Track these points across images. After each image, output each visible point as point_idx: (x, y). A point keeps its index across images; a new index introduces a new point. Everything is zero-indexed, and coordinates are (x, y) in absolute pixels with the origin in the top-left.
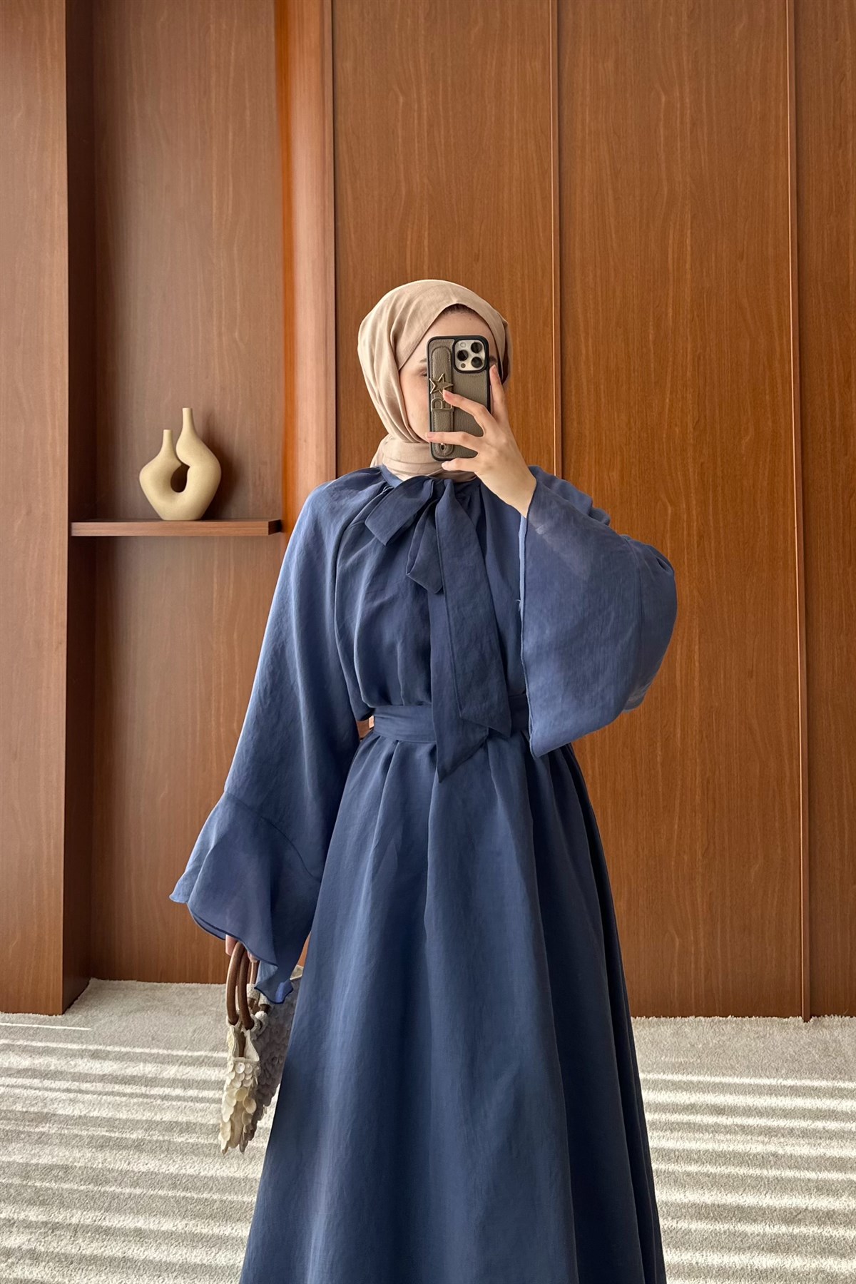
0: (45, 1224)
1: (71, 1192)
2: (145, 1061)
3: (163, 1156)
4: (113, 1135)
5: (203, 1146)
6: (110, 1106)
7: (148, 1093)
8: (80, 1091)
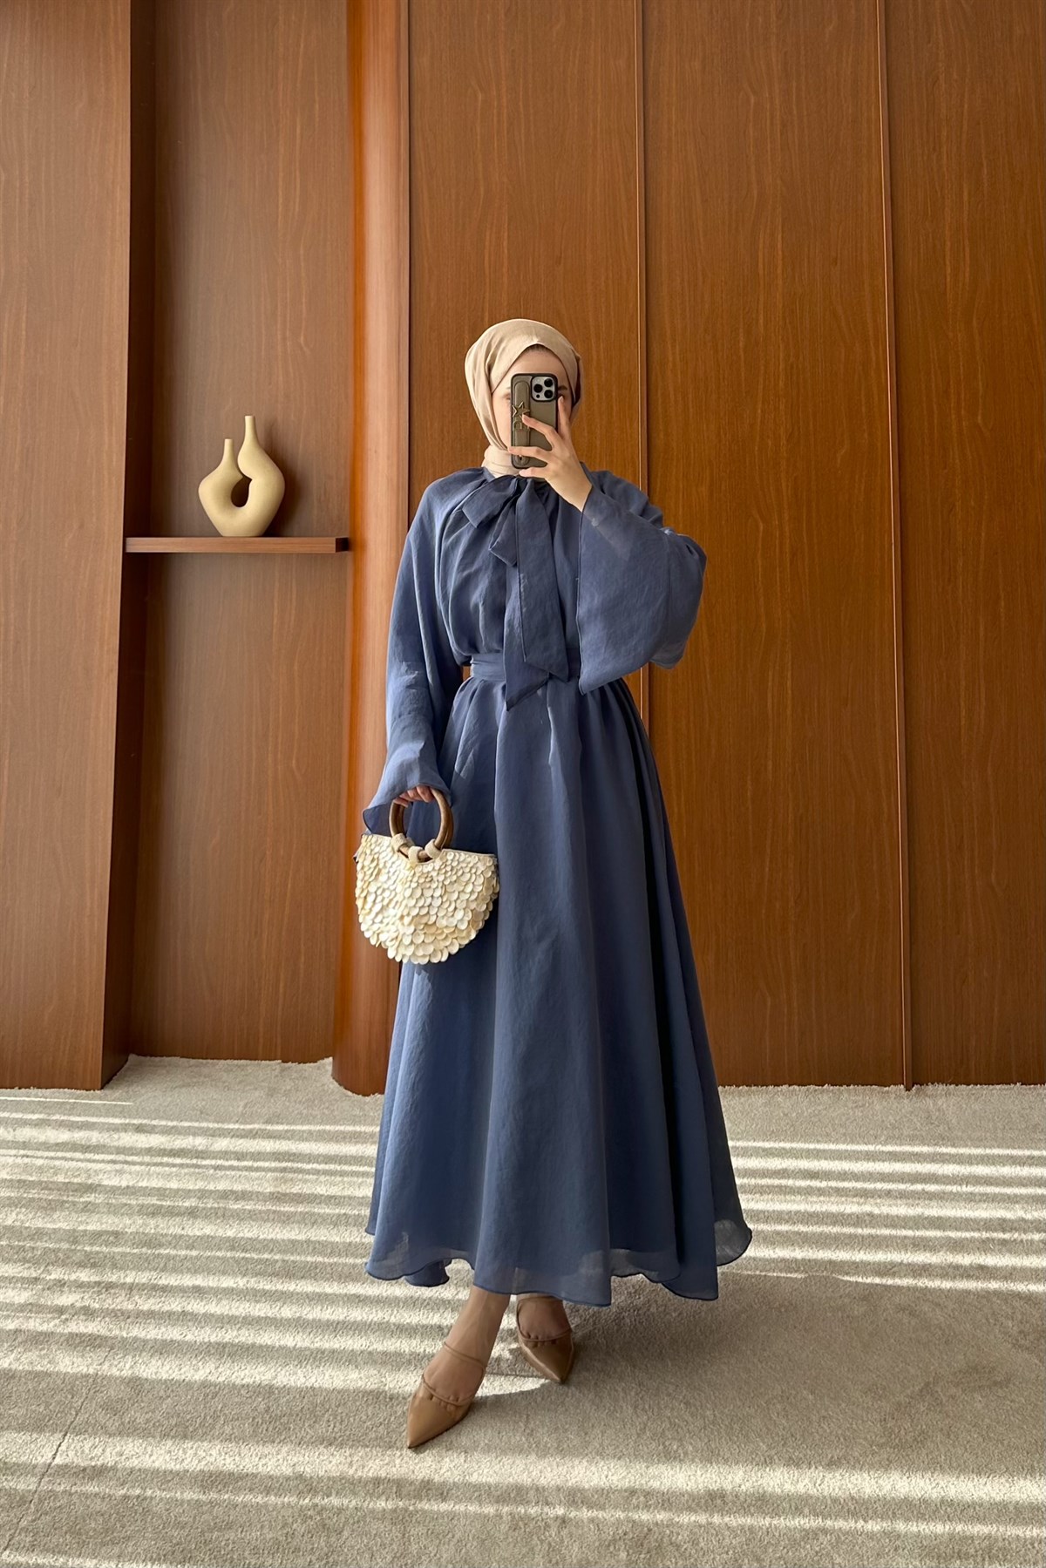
0: (98, 1284)
1: (124, 1255)
2: (194, 1135)
3: (218, 1221)
4: (164, 1203)
5: (260, 1212)
6: (160, 1176)
7: (199, 1163)
8: (126, 1162)
